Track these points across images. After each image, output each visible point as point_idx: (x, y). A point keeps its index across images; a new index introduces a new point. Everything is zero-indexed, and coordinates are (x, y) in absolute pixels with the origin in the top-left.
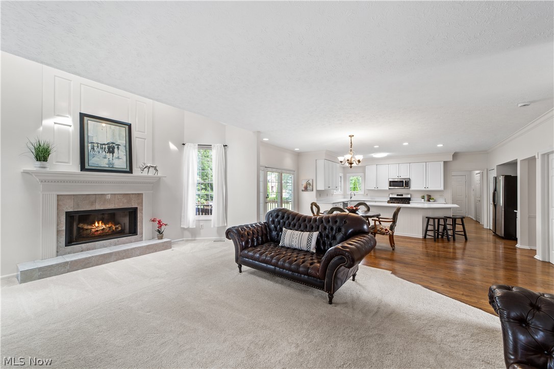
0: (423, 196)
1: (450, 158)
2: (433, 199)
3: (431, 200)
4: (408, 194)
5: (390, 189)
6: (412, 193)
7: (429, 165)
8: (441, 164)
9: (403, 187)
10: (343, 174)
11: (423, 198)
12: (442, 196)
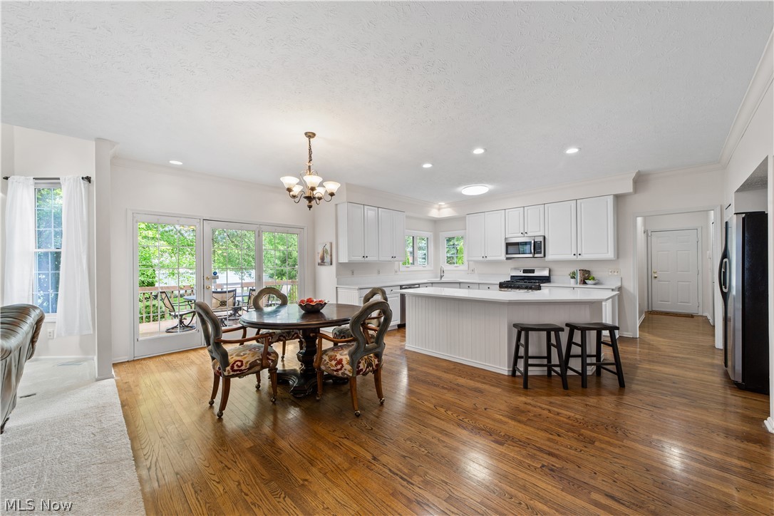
0: (574, 273)
1: (627, 187)
2: (594, 279)
3: (587, 281)
4: (543, 268)
5: (507, 259)
6: (552, 266)
7: (582, 205)
8: (607, 202)
9: (531, 253)
10: (431, 233)
11: (573, 278)
12: (616, 273)
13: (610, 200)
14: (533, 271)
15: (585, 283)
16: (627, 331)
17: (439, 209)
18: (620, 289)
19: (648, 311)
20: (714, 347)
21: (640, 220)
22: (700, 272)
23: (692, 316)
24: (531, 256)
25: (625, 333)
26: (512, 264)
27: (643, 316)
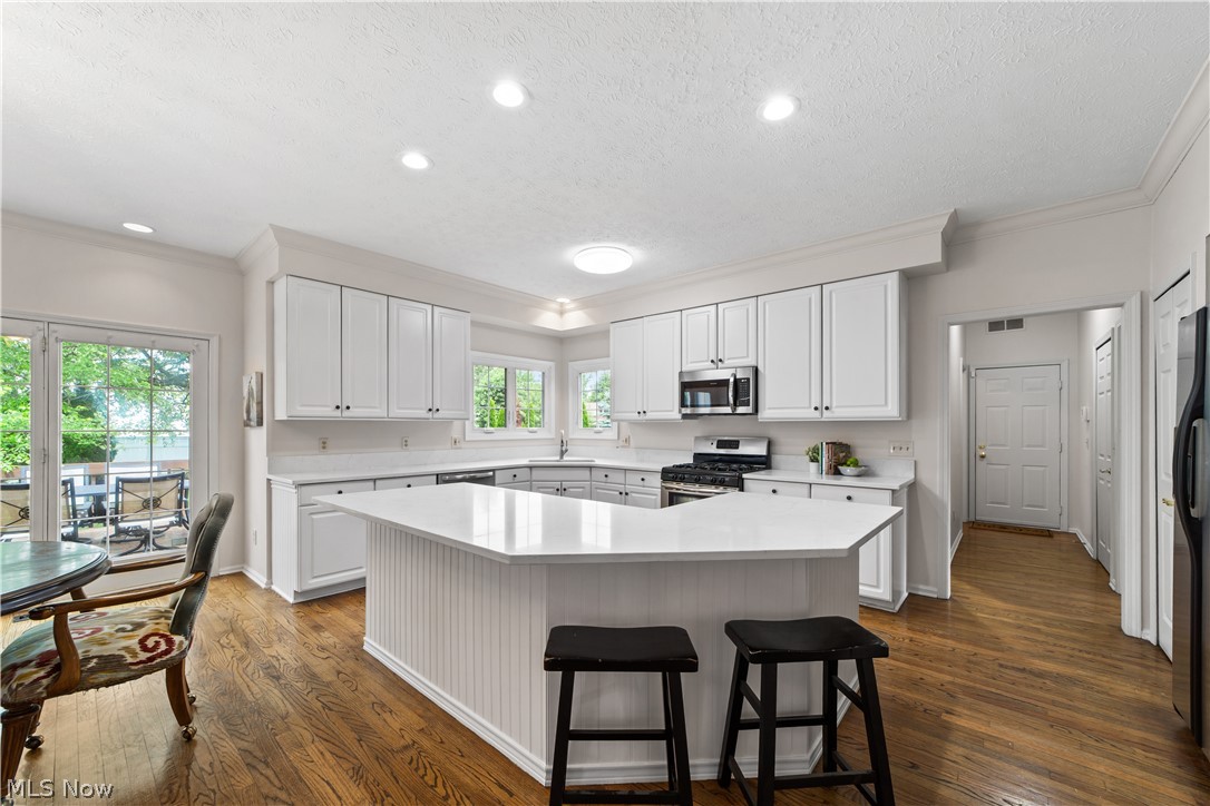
0: (815, 450)
2: (856, 463)
3: (841, 468)
4: (755, 439)
5: (685, 416)
6: (774, 433)
7: (834, 295)
8: (886, 287)
9: (728, 405)
10: (552, 364)
11: (814, 460)
12: (904, 451)
13: (893, 282)
14: (735, 444)
15: (837, 473)
16: (927, 583)
17: (562, 313)
18: (913, 488)
19: (969, 522)
20: (1121, 630)
21: (955, 331)
22: (1065, 448)
23: (1047, 534)
24: (728, 410)
25: (921, 587)
26: (696, 427)
27: (960, 535)
